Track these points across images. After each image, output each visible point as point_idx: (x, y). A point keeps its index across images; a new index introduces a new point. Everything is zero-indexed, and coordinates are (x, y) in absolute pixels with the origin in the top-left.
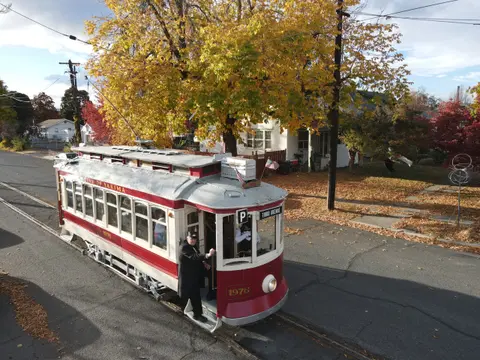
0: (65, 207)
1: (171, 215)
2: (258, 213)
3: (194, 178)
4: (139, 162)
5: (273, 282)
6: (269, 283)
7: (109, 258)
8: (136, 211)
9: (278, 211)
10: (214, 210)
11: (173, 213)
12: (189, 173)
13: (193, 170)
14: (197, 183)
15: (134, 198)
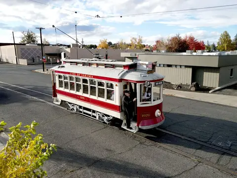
0: (58, 88)
1: (116, 85)
2: (154, 83)
3: (126, 70)
4: (98, 65)
5: (159, 112)
6: (158, 113)
7: (81, 110)
8: (99, 86)
9: (161, 83)
10: (136, 81)
11: (118, 84)
12: (123, 68)
13: (125, 67)
14: (127, 72)
15: (98, 79)
